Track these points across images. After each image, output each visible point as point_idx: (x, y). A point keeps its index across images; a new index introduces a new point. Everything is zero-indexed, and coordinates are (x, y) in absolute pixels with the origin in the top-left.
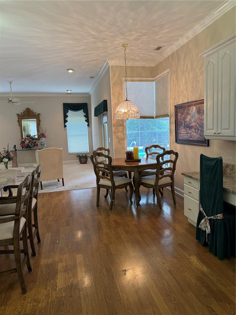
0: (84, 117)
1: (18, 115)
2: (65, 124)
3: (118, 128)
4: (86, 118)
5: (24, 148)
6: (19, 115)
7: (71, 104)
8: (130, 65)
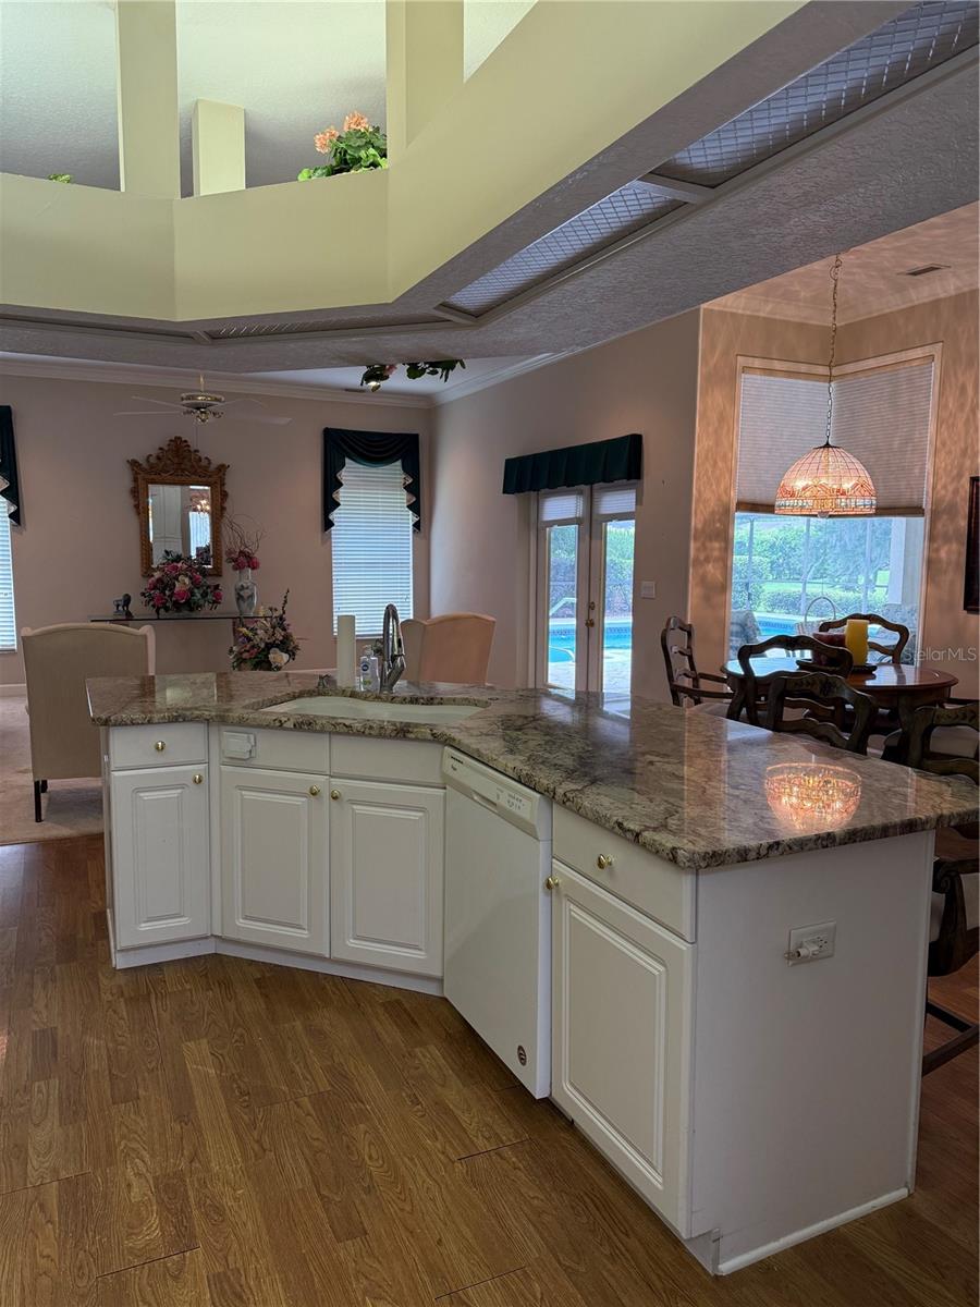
0: (405, 492)
1: (134, 464)
2: (331, 517)
3: (708, 544)
4: (410, 496)
5: (162, 611)
6: (140, 465)
7: (355, 432)
8: (762, 314)
